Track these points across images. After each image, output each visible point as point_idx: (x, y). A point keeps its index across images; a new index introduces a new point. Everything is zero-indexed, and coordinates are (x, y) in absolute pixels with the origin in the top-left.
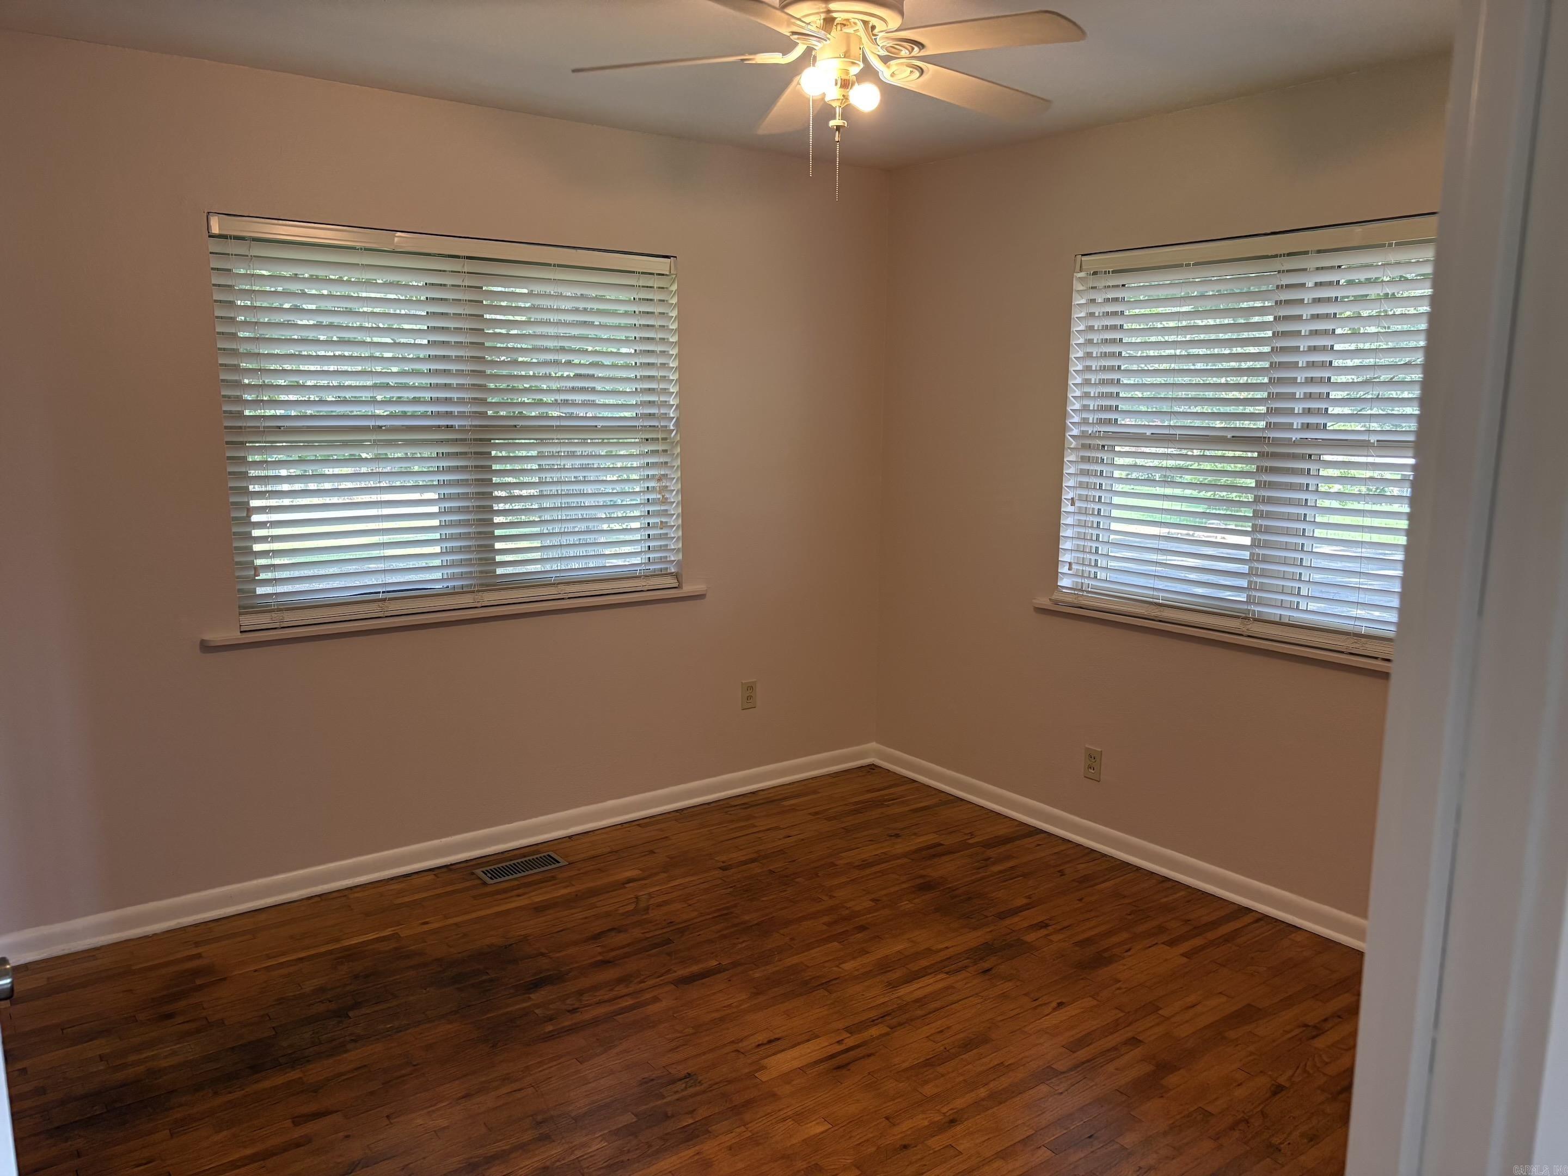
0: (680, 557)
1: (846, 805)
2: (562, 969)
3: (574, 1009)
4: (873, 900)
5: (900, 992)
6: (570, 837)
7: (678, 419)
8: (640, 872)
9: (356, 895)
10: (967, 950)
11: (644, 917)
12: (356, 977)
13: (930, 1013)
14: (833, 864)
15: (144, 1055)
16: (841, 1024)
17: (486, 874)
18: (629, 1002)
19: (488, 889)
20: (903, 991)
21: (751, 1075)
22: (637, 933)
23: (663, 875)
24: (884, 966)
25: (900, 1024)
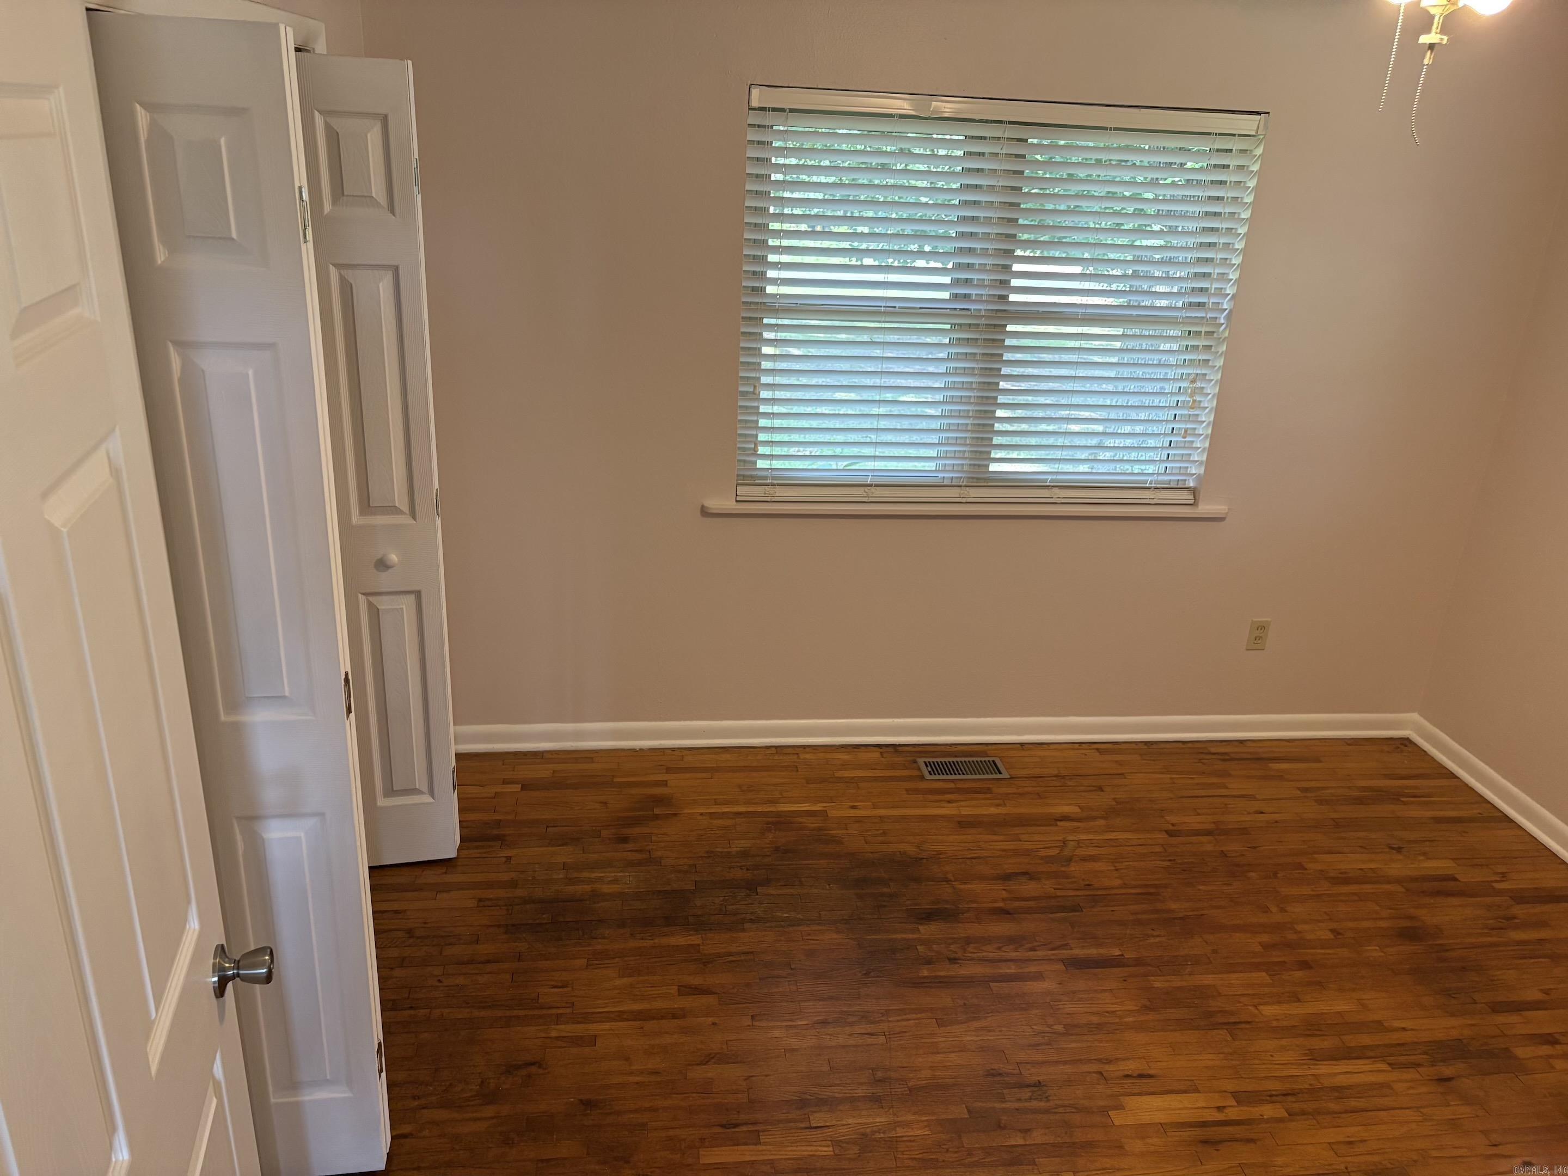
0: (1202, 471)
1: (1349, 788)
2: (961, 906)
3: (955, 959)
4: (1332, 931)
5: (1318, 1069)
6: (1022, 745)
7: (1231, 311)
8: (1079, 810)
9: (808, 756)
10: (1430, 1042)
11: (1063, 869)
12: (777, 849)
13: (1346, 1112)
14: (1301, 867)
15: (594, 875)
16: (1230, 1086)
17: (927, 766)
18: (1012, 969)
19: (923, 785)
20: (1323, 1069)
21: (1104, 1111)
22: (1048, 886)
23: (1102, 822)
24: (1313, 1027)
25: (1303, 1113)
